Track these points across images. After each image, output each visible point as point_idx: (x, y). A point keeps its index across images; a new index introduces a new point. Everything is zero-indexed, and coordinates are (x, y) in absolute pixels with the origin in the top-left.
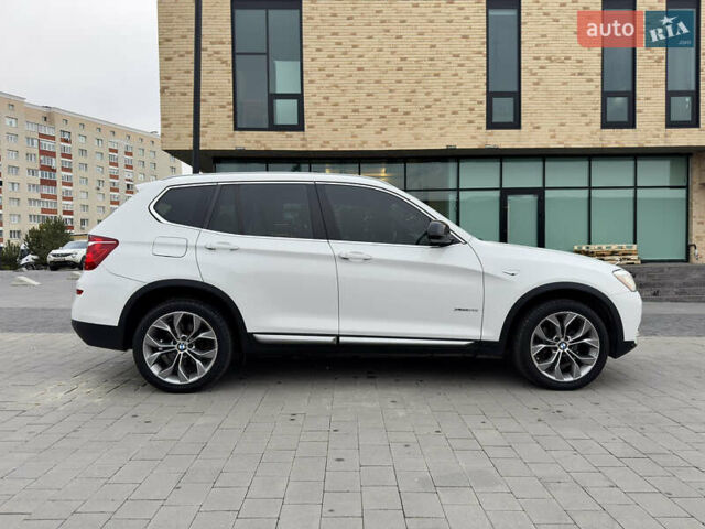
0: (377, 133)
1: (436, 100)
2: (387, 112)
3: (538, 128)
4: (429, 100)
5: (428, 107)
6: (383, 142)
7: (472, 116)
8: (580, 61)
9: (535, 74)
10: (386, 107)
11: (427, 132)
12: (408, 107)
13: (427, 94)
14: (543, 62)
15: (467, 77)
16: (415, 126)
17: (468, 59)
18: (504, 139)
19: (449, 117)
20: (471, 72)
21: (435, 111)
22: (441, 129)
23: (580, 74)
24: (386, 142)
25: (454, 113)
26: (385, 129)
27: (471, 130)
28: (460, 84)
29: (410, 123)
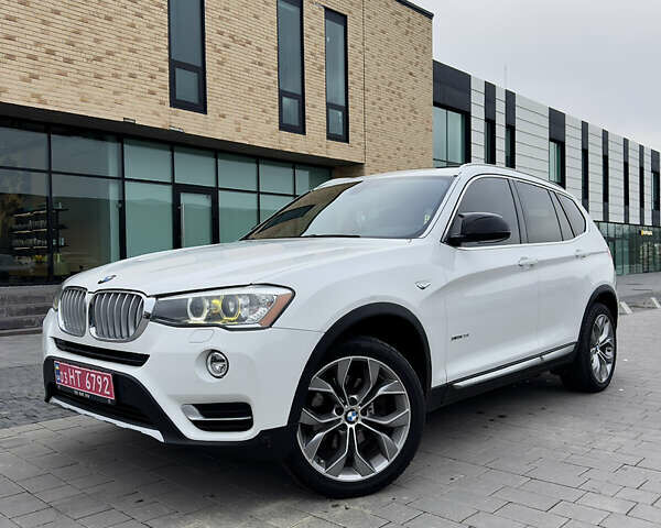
0: (24, 80)
1: (109, 53)
2: (40, 53)
3: (223, 116)
4: (100, 50)
5: (99, 59)
6: (34, 96)
7: (154, 86)
8: (260, 50)
9: (219, 51)
10: (37, 44)
11: (98, 94)
12: (69, 52)
13: (96, 41)
14: (226, 40)
15: (147, 34)
16: (81, 82)
17: (146, 9)
18: (188, 123)
19: (126, 80)
20: (151, 27)
21: (107, 67)
22: (115, 93)
23: (260, 64)
24: (38, 96)
25: (132, 76)
26: (36, 77)
27: (153, 102)
28: (137, 40)
29: (72, 76)
